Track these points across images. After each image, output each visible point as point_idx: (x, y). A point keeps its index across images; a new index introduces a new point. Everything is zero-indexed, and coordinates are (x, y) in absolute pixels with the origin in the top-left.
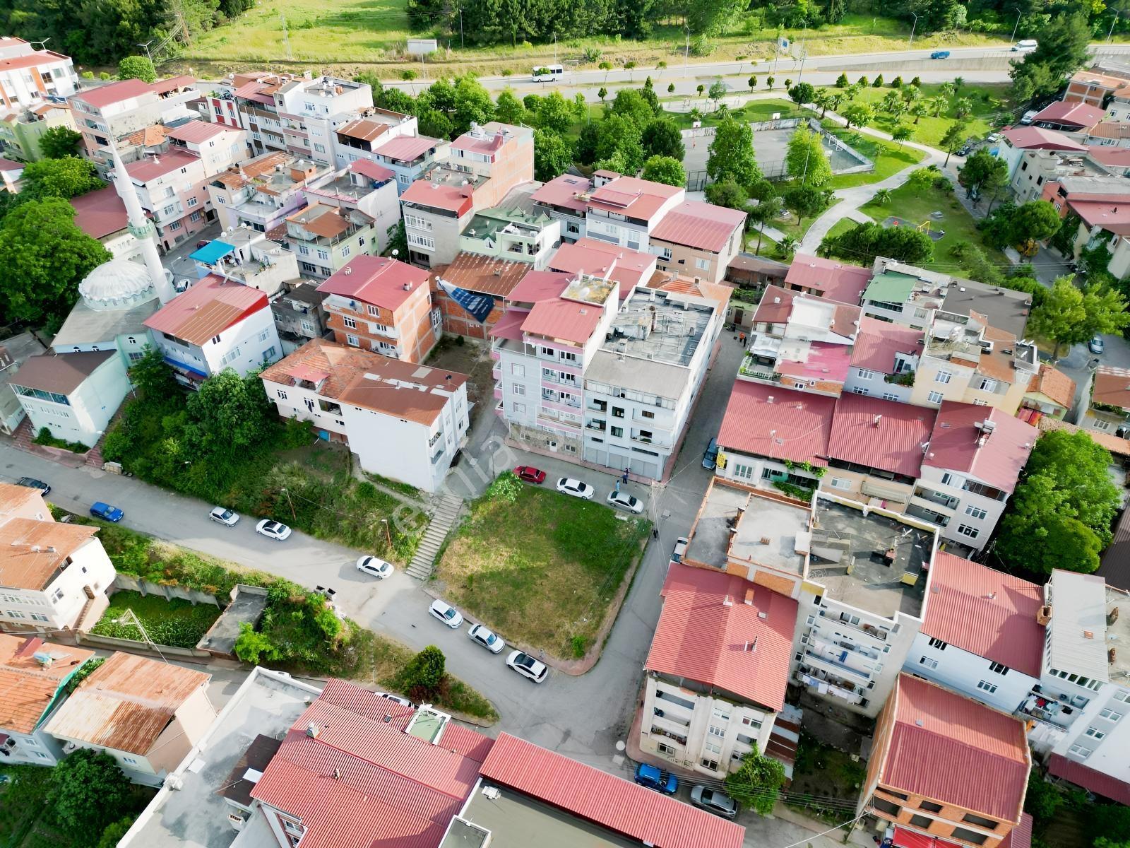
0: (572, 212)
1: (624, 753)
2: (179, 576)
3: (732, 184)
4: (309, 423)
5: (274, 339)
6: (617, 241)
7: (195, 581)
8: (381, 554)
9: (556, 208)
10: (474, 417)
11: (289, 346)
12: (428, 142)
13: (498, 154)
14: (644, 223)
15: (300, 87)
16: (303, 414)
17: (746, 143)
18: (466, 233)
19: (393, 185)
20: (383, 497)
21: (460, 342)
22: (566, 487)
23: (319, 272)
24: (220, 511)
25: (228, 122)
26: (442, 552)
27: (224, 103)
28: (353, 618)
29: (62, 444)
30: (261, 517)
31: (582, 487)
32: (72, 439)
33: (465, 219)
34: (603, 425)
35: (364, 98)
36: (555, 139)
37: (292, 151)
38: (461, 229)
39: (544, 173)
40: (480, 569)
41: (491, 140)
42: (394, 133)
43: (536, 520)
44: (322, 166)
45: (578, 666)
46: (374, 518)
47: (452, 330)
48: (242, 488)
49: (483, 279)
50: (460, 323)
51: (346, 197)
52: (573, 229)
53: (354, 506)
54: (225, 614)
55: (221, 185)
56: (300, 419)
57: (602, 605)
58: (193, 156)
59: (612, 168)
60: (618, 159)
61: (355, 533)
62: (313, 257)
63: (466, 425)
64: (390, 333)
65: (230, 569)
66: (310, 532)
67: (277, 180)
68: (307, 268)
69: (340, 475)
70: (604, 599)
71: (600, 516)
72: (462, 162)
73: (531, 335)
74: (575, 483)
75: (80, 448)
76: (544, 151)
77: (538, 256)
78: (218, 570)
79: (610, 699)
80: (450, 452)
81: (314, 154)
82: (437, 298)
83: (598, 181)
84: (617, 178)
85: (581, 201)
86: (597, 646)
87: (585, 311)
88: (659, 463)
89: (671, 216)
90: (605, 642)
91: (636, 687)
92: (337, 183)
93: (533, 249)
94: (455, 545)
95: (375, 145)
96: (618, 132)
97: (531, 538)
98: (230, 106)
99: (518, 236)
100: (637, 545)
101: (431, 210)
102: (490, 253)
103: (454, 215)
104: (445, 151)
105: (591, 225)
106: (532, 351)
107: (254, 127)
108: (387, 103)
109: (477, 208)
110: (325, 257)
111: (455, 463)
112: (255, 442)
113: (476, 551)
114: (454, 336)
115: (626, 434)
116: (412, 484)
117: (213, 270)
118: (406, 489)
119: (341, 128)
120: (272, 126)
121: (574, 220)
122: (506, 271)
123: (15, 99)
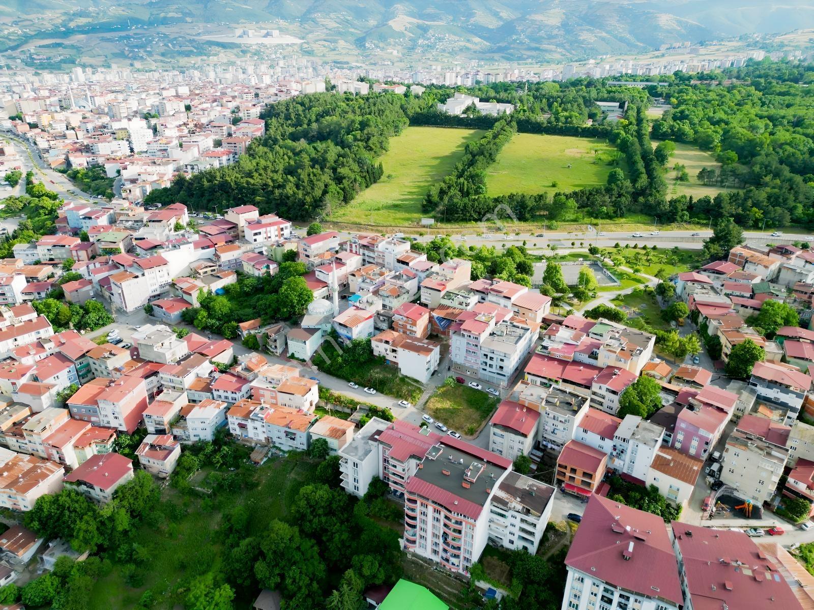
0: (483, 293)
2: (339, 401)
3: (549, 287)
4: (384, 357)
5: (372, 330)
6: (499, 304)
7: (344, 403)
8: (406, 400)
9: (477, 291)
10: (441, 360)
11: (377, 332)
12: (430, 264)
13: (457, 270)
14: (509, 298)
15: (384, 242)
16: (383, 353)
17: (558, 272)
18: (443, 298)
19: (416, 279)
20: (408, 383)
21: (437, 336)
22: (472, 385)
23: (388, 308)
24: (352, 383)
25: (354, 251)
26: (427, 402)
27: (354, 245)
29: (297, 359)
30: (365, 387)
31: (478, 385)
32: (301, 358)
33: (443, 293)
34: (486, 363)
35: (408, 246)
36: (480, 266)
37: (377, 264)
38: (442, 295)
39: (474, 278)
40: (440, 407)
41: (455, 265)
42: (418, 260)
43: (460, 395)
44: (390, 271)
45: (471, 437)
46: (404, 389)
47: (434, 331)
48: (360, 376)
49: (447, 314)
50: (437, 329)
51: (399, 283)
52: (483, 299)
53: (398, 384)
54: (355, 413)
55: (354, 275)
56: (381, 355)
58: (344, 264)
59: (500, 278)
60: (505, 275)
61: (398, 392)
62: (387, 303)
63: (438, 362)
64: (414, 329)
65: (356, 400)
66: (382, 393)
67: (375, 274)
68: (384, 306)
69: (394, 374)
70: (482, 419)
71: (483, 396)
72: (444, 273)
73: (464, 330)
74: (475, 384)
75: (304, 361)
76: (475, 269)
77: (469, 308)
78: (352, 401)
80: (432, 369)
81: (386, 266)
82: (431, 319)
83: (494, 282)
84: (502, 282)
85: (487, 289)
86: (478, 432)
87: (483, 324)
88: (505, 379)
89: (521, 297)
90: (480, 432)
92: (396, 277)
93: (467, 305)
94: (432, 400)
95: (410, 264)
96: (506, 264)
97: (458, 399)
98: (356, 246)
99: (462, 299)
100: (495, 405)
101: (431, 289)
102: (451, 305)
103: (439, 291)
104: (436, 267)
105: (490, 297)
106: (463, 335)
107: (364, 254)
108: (415, 248)
109: (448, 289)
110: (391, 303)
111: (433, 374)
112: (365, 362)
113: (439, 402)
114: (435, 334)
115: (494, 366)
116: (418, 379)
117: (355, 304)
118: (417, 381)
119: (398, 257)
120: (371, 254)
121: (484, 295)
122: (457, 311)
123: (270, 237)
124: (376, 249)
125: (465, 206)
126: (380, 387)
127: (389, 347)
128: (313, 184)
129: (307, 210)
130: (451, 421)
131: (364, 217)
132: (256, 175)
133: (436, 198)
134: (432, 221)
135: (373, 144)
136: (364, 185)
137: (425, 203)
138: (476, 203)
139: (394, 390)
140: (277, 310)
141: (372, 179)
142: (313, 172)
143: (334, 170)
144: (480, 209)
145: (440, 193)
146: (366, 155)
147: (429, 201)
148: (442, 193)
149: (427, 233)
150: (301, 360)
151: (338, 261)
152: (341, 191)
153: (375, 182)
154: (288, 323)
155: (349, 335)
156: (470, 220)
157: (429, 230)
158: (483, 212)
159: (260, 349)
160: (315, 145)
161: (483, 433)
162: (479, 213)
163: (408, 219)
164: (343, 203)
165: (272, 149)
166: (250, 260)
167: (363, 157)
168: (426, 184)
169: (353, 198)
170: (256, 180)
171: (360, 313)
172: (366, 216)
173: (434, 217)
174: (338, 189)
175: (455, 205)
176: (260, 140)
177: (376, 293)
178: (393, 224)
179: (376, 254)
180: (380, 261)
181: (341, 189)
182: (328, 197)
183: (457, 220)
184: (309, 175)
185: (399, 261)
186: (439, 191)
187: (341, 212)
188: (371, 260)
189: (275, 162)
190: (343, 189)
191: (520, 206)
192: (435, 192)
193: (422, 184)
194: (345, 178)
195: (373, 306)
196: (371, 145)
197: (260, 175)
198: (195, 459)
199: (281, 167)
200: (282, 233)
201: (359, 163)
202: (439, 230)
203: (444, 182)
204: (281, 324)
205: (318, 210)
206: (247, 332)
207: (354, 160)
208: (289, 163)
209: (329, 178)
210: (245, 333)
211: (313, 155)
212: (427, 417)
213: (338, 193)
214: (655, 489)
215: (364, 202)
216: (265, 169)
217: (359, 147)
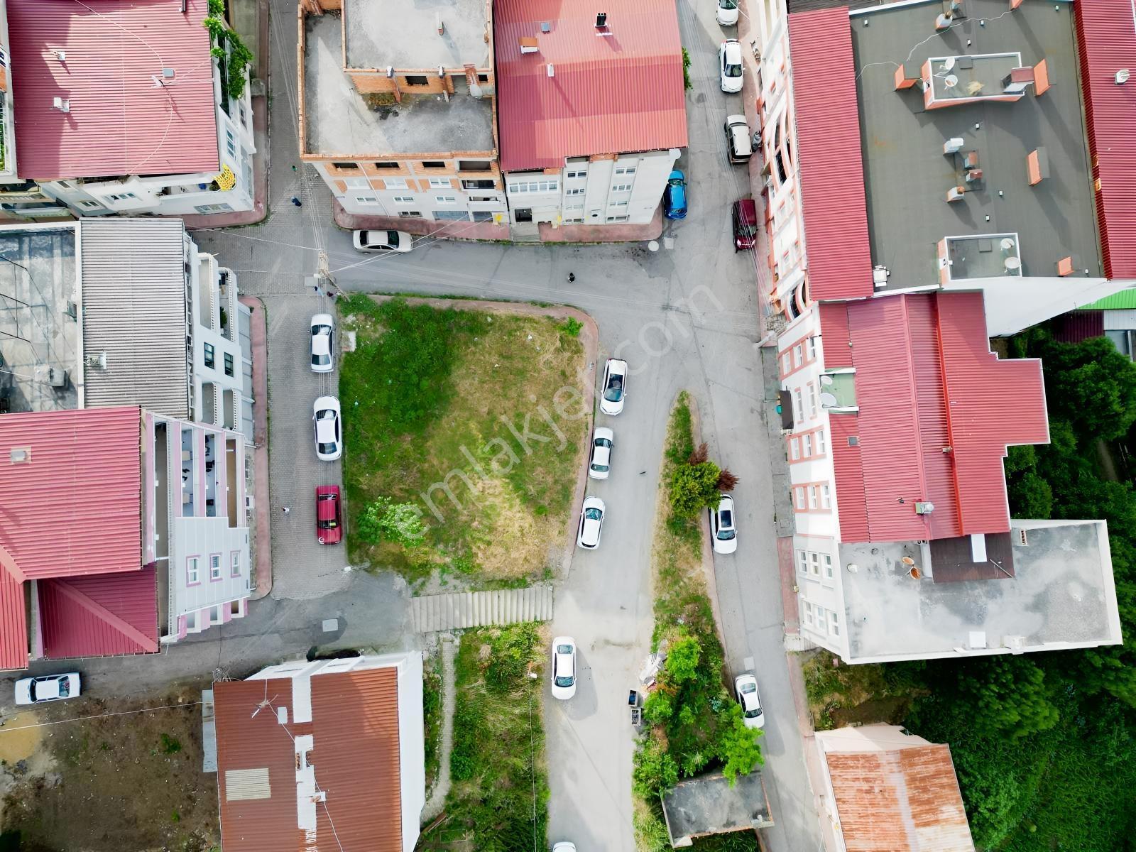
1: (659, 240)
22: (338, 440)
28: (648, 643)
40: (517, 508)
43: (406, 467)
54: (713, 830)
57: (498, 325)
70: (491, 324)
79: (609, 276)
86: (553, 313)
90: (543, 305)
91: (582, 250)
97: (438, 462)
113: (492, 529)
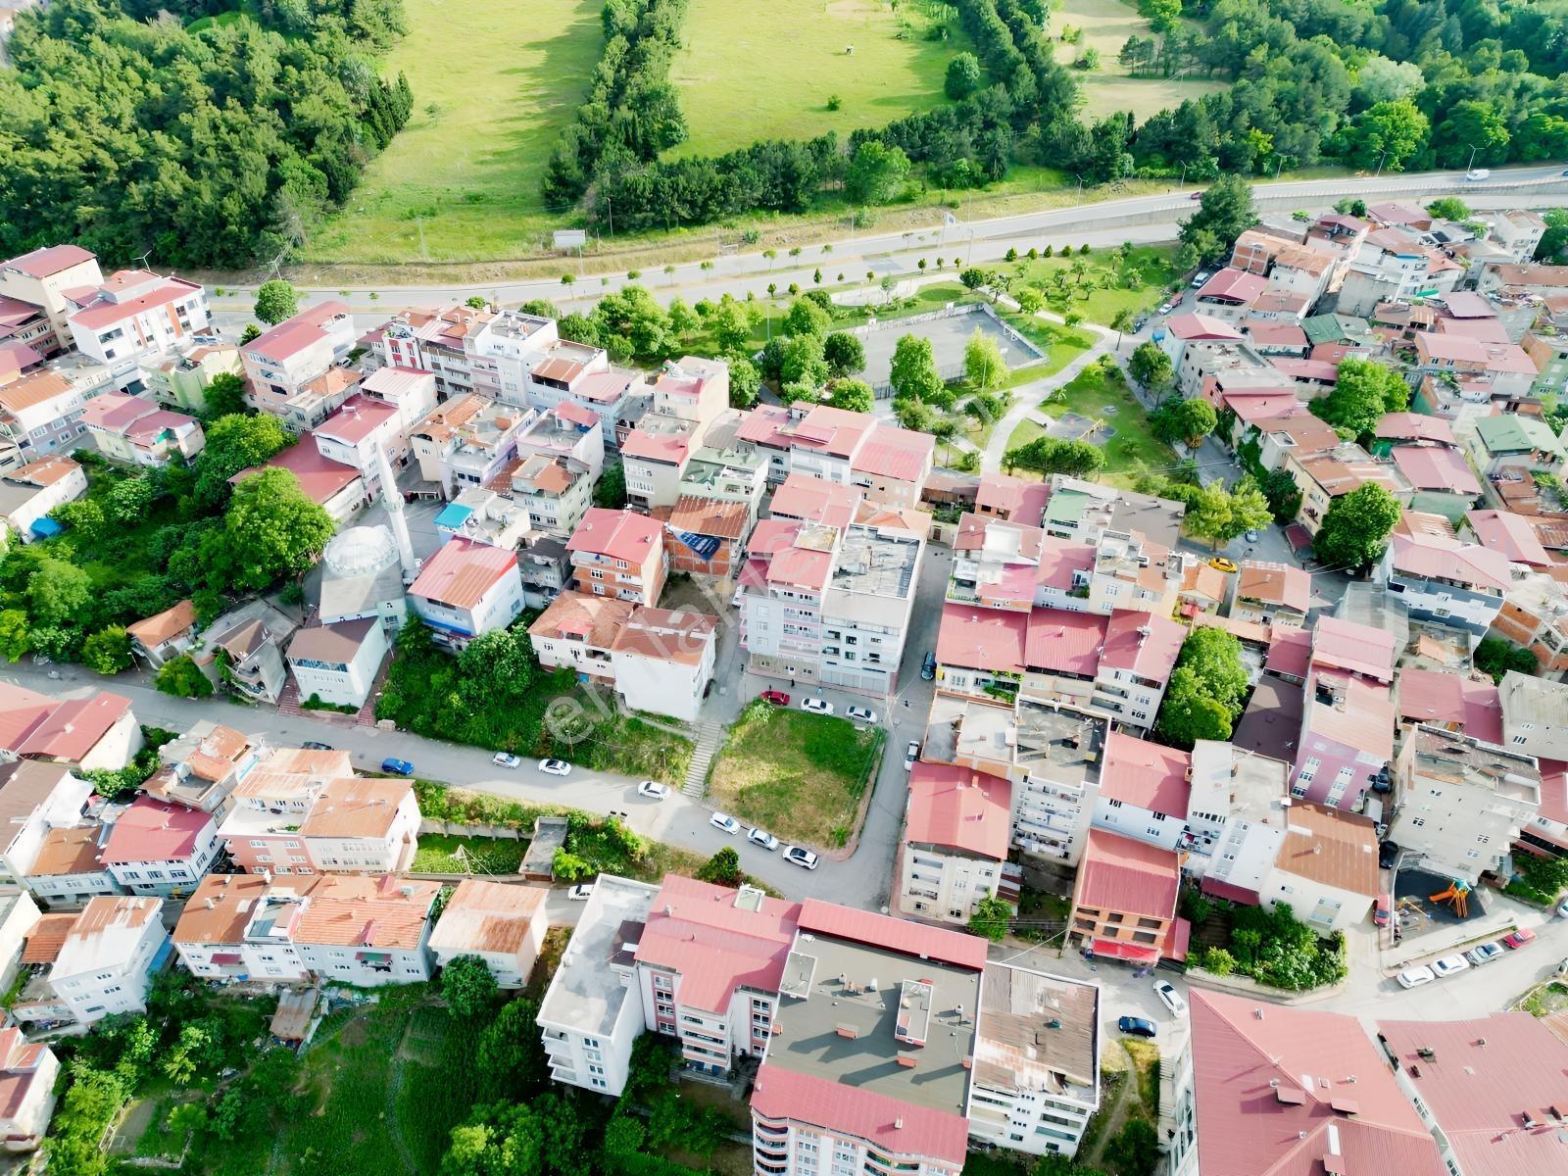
0: (776, 446)
2: (480, 815)
4: (572, 669)
5: (519, 592)
6: (821, 472)
7: (496, 819)
8: (657, 778)
9: (760, 444)
12: (621, 373)
13: (700, 394)
14: (845, 458)
16: (566, 660)
18: (686, 479)
19: (598, 428)
20: (651, 729)
21: (687, 577)
22: (810, 707)
23: (543, 521)
24: (503, 756)
28: (647, 835)
30: (540, 758)
31: (824, 705)
33: (682, 468)
38: (681, 474)
40: (747, 783)
41: (692, 381)
42: (586, 369)
43: (787, 737)
44: (523, 411)
45: (842, 852)
46: (646, 749)
47: (678, 567)
48: (518, 733)
49: (705, 521)
50: (686, 561)
51: (556, 443)
52: (778, 461)
53: (626, 739)
54: (533, 844)
55: (427, 437)
56: (564, 666)
60: (807, 382)
62: (540, 511)
64: (634, 580)
65: (527, 804)
66: (589, 766)
68: (535, 521)
71: (842, 730)
72: (670, 405)
74: (816, 702)
76: (735, 377)
78: (516, 807)
82: (668, 540)
83: (796, 414)
84: (813, 410)
86: (855, 836)
89: (868, 446)
90: (861, 832)
92: (543, 429)
93: (748, 489)
94: (721, 766)
95: (572, 385)
97: (787, 752)
100: (876, 751)
102: (709, 495)
103: (674, 463)
105: (796, 458)
106: (775, 595)
109: (692, 454)
111: (707, 693)
112: (528, 690)
113: (741, 768)
114: (681, 572)
116: (674, 715)
117: (458, 533)
118: (669, 720)
119: (535, 368)
120: (456, 364)
121: (778, 453)
122: (727, 511)
123: (151, 338)
124: (467, 350)
125: (656, 191)
126: (582, 752)
127: (582, 647)
128: (236, 158)
129: (236, 239)
130: (783, 817)
131: (400, 240)
132: (55, 136)
133: (575, 173)
134: (578, 238)
135: (366, 19)
136: (373, 142)
137: (550, 186)
138: (682, 180)
139: (620, 756)
140: (234, 571)
141: (390, 123)
142: (225, 120)
143: (282, 106)
144: (692, 192)
145: (581, 153)
146: (353, 53)
147: (560, 180)
148: (588, 154)
149: (576, 270)
150: (341, 709)
151: (373, 399)
152: (318, 172)
153: (398, 129)
154: (274, 599)
155: (462, 624)
156: (673, 224)
157: (581, 261)
158: (700, 199)
159: (215, 691)
160: (207, 31)
161: (867, 834)
162: (693, 204)
163: (518, 236)
164: (331, 204)
165: (85, 49)
166: (112, 419)
167: (348, 59)
168: (534, 125)
169: (352, 185)
170: (64, 155)
171: (478, 557)
172: (406, 236)
173: (580, 224)
174: (309, 168)
175: (630, 189)
176: (41, 17)
177: (502, 484)
178: (483, 255)
179: (471, 363)
180: (486, 380)
181: (316, 165)
182: (286, 194)
183: (641, 228)
184: (215, 128)
185: (539, 380)
186: (577, 149)
187: (332, 230)
188: (459, 380)
189: (103, 89)
190: (323, 166)
191: (784, 175)
192: (568, 155)
193: (523, 126)
194: (318, 131)
195: (506, 532)
196: (362, 24)
197: (70, 135)
198: (111, 1078)
199: (125, 108)
200: (183, 319)
201: (342, 77)
202: (604, 259)
203: (581, 119)
204: (258, 609)
205: (267, 235)
206: (162, 647)
207: (331, 74)
208: (147, 92)
209: (273, 134)
210: (157, 651)
211: (210, 66)
212: (723, 818)
213: (312, 178)
214: (1284, 910)
215: (387, 196)
216: (81, 115)
217: (332, 34)
